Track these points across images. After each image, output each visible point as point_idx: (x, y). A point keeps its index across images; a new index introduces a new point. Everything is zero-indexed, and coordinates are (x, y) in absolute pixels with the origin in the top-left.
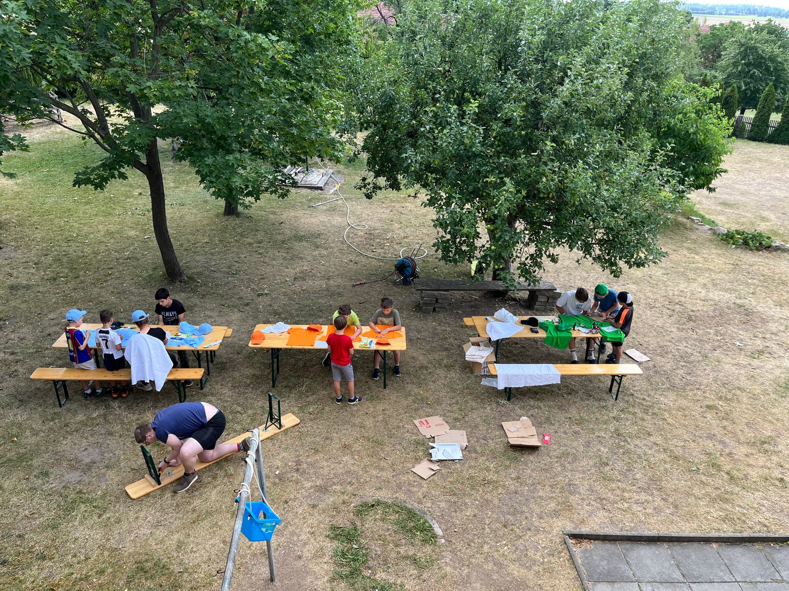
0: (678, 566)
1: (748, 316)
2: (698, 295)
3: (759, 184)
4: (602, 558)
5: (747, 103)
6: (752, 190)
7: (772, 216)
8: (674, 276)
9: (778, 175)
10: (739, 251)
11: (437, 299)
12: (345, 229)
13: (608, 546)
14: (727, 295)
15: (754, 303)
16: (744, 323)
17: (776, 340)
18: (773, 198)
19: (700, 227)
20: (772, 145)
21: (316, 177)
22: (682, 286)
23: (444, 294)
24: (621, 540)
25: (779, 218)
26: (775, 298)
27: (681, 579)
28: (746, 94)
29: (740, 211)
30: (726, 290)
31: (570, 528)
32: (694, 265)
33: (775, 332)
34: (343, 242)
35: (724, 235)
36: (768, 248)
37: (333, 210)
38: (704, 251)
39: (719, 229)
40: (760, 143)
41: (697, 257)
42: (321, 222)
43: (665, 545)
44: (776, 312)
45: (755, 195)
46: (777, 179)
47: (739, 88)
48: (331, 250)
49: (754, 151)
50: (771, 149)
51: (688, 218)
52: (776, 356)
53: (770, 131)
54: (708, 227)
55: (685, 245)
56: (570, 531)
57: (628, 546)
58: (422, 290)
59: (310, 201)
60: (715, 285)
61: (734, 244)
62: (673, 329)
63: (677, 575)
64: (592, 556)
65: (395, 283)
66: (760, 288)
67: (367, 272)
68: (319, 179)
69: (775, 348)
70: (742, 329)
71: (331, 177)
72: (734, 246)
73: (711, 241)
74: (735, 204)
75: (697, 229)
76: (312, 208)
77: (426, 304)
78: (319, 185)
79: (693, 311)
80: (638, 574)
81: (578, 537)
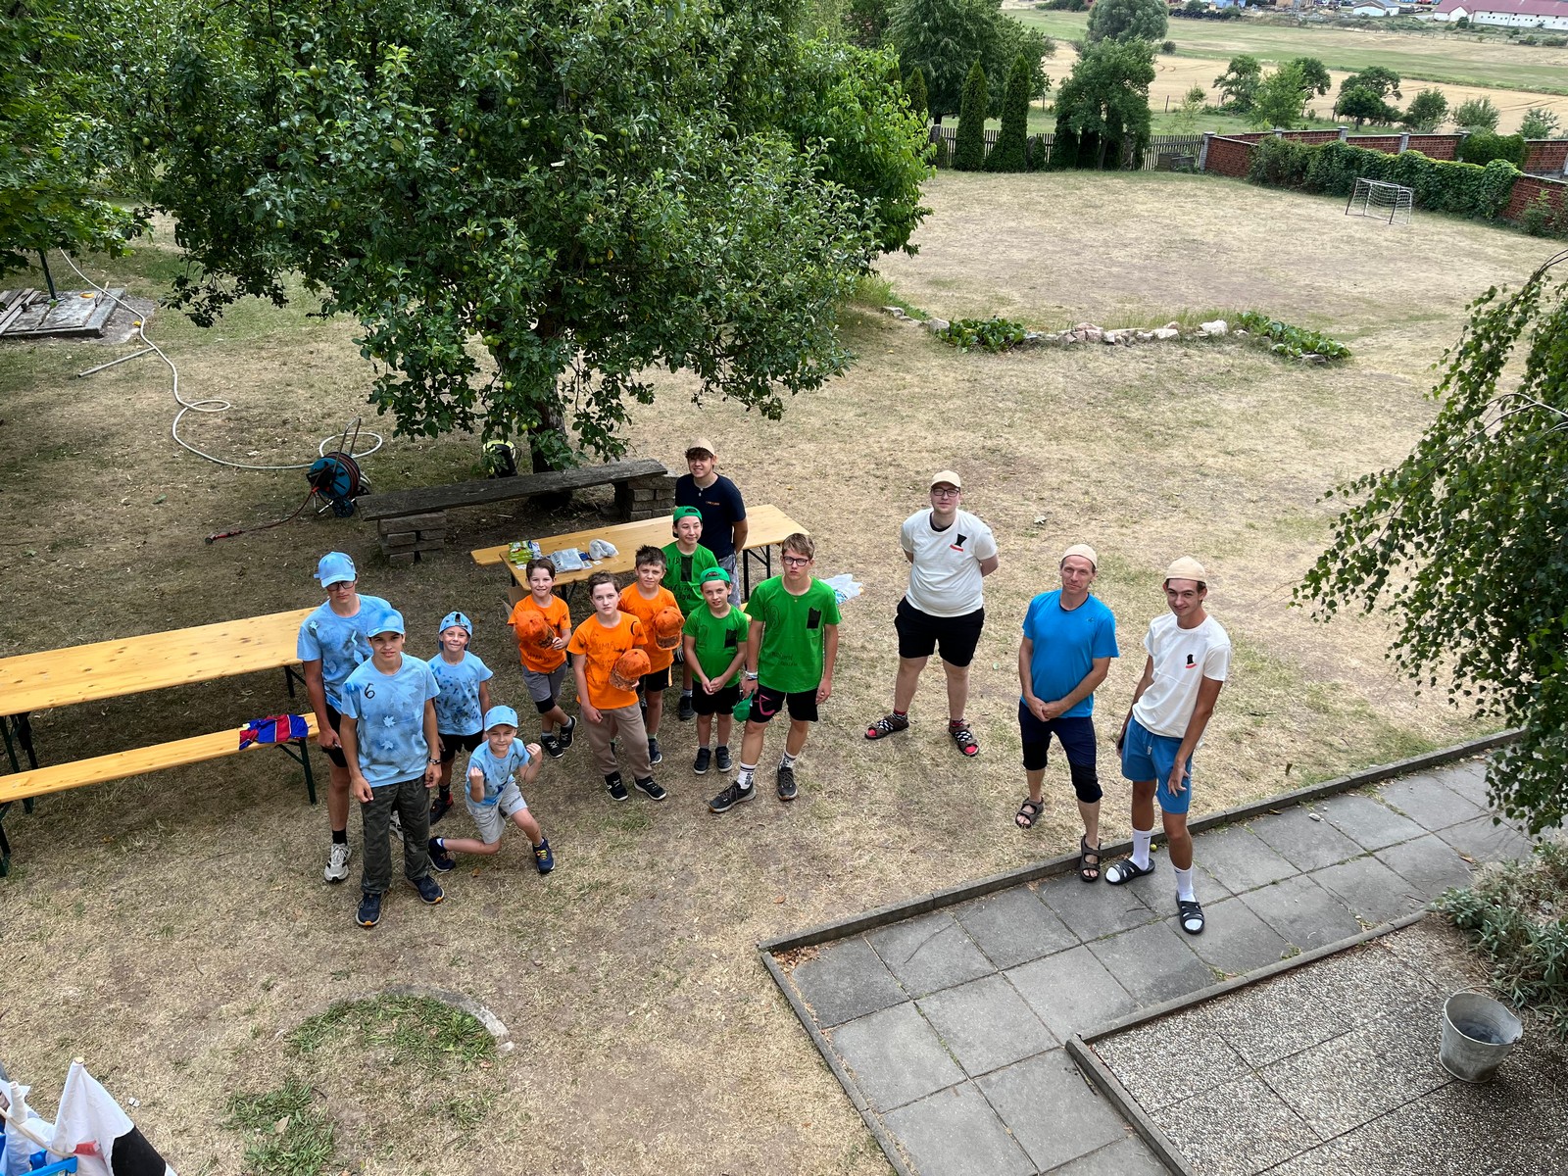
0: (977, 944)
1: (1010, 467)
2: (922, 443)
3: (985, 242)
4: (840, 973)
5: (942, 103)
6: (976, 253)
7: (1016, 296)
8: (876, 415)
9: (1013, 224)
10: (974, 356)
11: (418, 533)
12: (173, 417)
13: (847, 946)
14: (970, 436)
15: (1014, 442)
16: (1005, 479)
17: (1061, 499)
18: (1011, 263)
19: (904, 324)
20: (995, 174)
21: (78, 310)
22: (893, 433)
23: (432, 520)
24: (869, 928)
25: (1025, 296)
26: (1046, 427)
27: (988, 967)
28: (939, 86)
29: (964, 293)
30: (966, 428)
31: (770, 934)
32: (906, 392)
33: (1055, 485)
34: (174, 445)
35: (944, 331)
36: (1020, 344)
37: (134, 378)
38: (919, 365)
39: (935, 322)
40: (975, 174)
41: (908, 377)
42: (107, 408)
43: (948, 912)
44: (1053, 451)
45: (981, 262)
46: (1012, 231)
47: (927, 75)
48: (144, 467)
49: (967, 187)
50: (993, 183)
51: (883, 310)
52: (1066, 526)
53: (988, 148)
54: (917, 322)
55: (885, 357)
56: (771, 940)
57: (882, 934)
58: (379, 518)
59: (72, 363)
60: (946, 421)
61: (964, 345)
62: (891, 512)
63: (980, 964)
64: (820, 975)
65: (316, 516)
66: (1018, 415)
67: (244, 503)
68: (86, 313)
69: (1062, 514)
70: (1003, 490)
71: (118, 305)
72: (965, 350)
73: (926, 345)
74: (952, 282)
75: (900, 328)
76: (78, 381)
77: (396, 548)
78: (89, 327)
79: (918, 473)
80: (910, 983)
81: (787, 948)
